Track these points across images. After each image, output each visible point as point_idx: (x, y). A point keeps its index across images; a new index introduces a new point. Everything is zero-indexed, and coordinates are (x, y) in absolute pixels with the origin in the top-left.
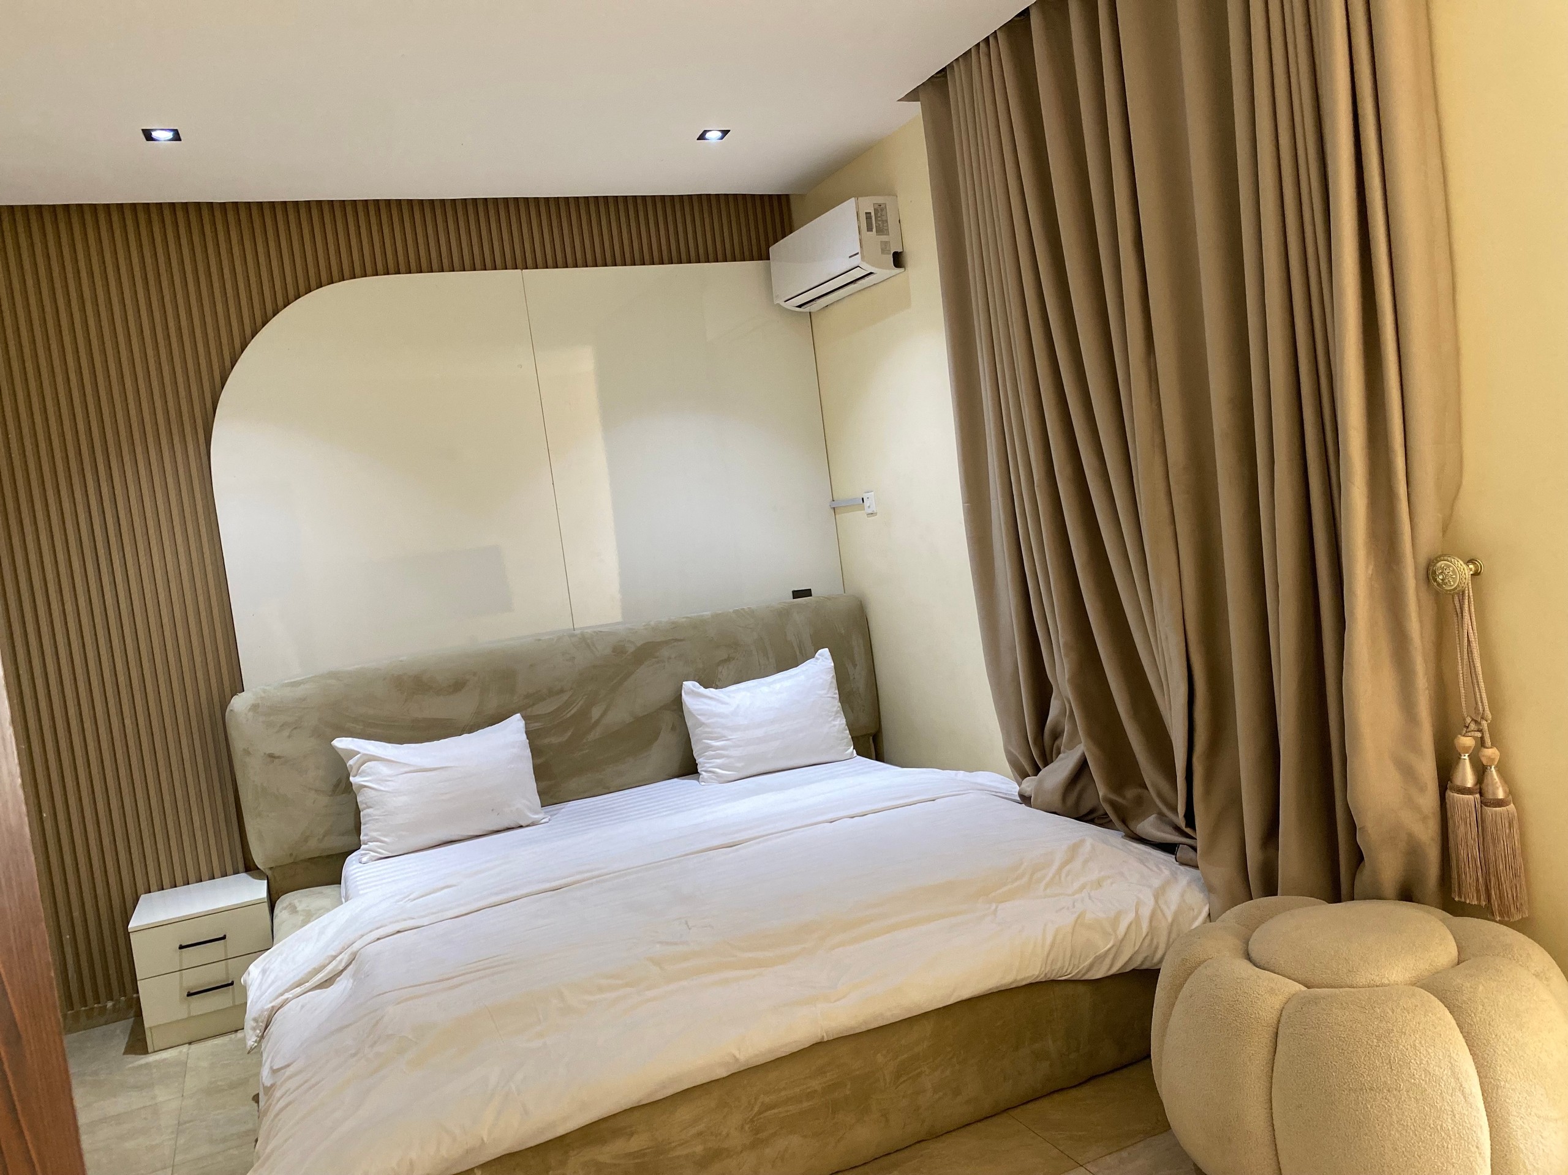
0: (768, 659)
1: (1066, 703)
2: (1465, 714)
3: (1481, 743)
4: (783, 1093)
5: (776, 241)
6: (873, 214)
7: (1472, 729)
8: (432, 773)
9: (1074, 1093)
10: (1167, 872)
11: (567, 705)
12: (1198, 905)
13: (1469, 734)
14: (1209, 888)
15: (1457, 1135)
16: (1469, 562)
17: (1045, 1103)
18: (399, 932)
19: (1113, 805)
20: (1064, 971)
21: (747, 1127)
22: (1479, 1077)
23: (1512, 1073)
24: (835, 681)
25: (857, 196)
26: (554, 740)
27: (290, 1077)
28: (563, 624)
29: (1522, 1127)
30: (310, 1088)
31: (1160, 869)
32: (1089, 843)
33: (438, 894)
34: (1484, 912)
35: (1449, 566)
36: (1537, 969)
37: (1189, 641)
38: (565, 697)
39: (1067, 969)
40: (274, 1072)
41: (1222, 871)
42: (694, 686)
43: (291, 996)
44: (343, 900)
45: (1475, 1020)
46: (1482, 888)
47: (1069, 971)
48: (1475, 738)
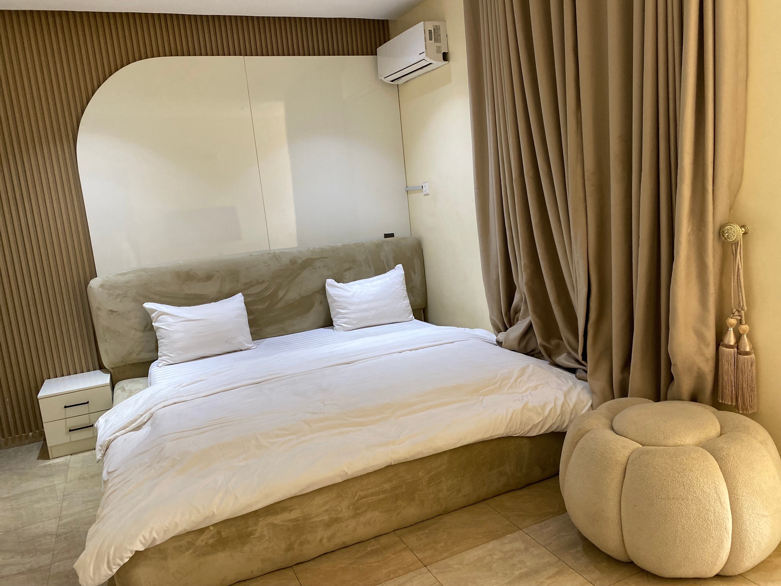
0: (371, 269)
1: (523, 295)
2: (733, 306)
3: (740, 322)
4: (370, 491)
5: (380, 45)
6: (433, 31)
7: (736, 315)
8: (195, 322)
9: (519, 493)
10: (571, 383)
11: (266, 289)
12: (587, 401)
13: (734, 317)
14: (592, 392)
15: (715, 522)
16: (742, 227)
17: (504, 497)
18: (175, 403)
19: (545, 348)
20: (516, 432)
21: (351, 507)
22: (729, 493)
23: (746, 492)
24: (404, 281)
25: (424, 21)
26: (260, 307)
27: (116, 477)
28: (265, 248)
29: (749, 519)
30: (127, 482)
31: (568, 382)
32: (531, 366)
33: (197, 384)
34: (734, 409)
35: (732, 229)
36: (761, 439)
37: (589, 264)
38: (265, 285)
39: (518, 431)
40: (109, 473)
41: (600, 383)
42: (332, 281)
43: (119, 434)
44: (149, 385)
45: (729, 465)
46: (734, 397)
47: (518, 432)
48: (737, 319)
